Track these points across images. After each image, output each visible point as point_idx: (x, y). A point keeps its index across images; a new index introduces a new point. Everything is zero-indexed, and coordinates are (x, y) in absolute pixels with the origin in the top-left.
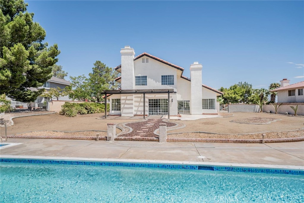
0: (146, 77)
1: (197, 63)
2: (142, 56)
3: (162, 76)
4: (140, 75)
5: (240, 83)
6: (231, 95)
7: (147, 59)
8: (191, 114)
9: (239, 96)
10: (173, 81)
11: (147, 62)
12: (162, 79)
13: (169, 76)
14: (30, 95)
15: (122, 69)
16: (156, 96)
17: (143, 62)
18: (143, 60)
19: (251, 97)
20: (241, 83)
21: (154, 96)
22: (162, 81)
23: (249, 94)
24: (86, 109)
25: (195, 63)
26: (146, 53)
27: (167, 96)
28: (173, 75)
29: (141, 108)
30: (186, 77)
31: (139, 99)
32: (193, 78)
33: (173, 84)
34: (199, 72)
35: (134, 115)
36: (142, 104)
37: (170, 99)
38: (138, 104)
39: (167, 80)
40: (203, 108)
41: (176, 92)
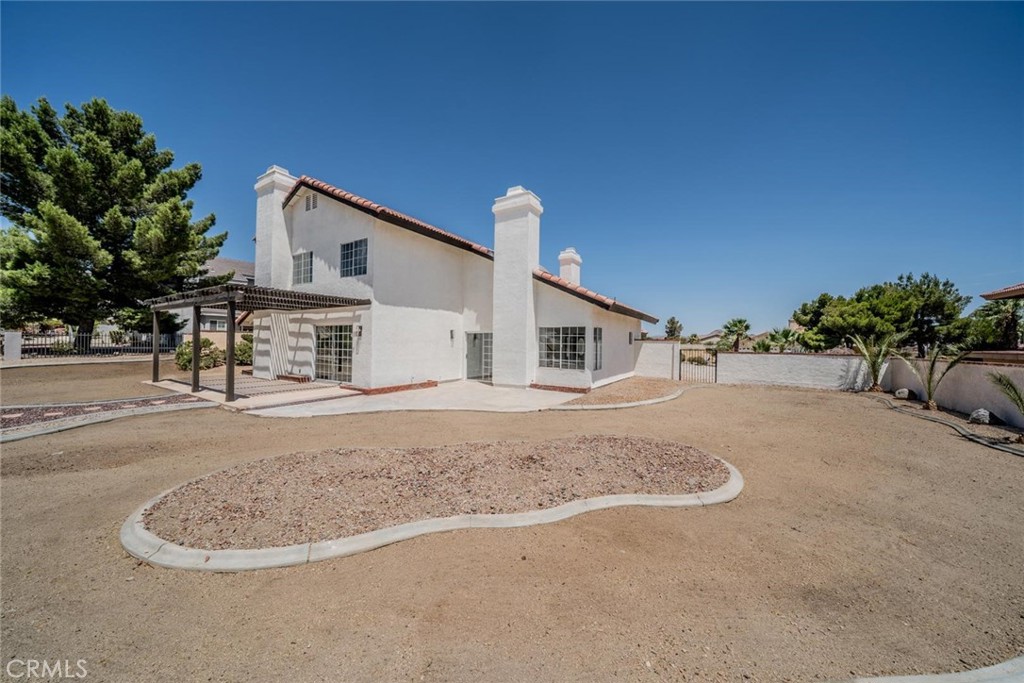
0: (312, 254)
1: (521, 191)
2: (297, 187)
3: (343, 247)
4: (300, 252)
5: (905, 280)
6: (851, 320)
7: (315, 198)
8: (492, 384)
9: (887, 321)
10: (366, 260)
11: (314, 204)
12: (343, 256)
13: (356, 243)
16: (330, 316)
18: (304, 198)
19: (950, 326)
20: (909, 278)
21: (323, 316)
22: (343, 265)
23: (943, 315)
25: (511, 192)
26: (306, 178)
27: (350, 314)
28: (366, 241)
29: (301, 356)
30: (484, 249)
31: (294, 327)
32: (499, 250)
33: (365, 272)
34: (520, 222)
35: (279, 377)
36: (304, 342)
37: (355, 329)
38: (292, 341)
39: (353, 259)
40: (541, 364)
41: (368, 302)
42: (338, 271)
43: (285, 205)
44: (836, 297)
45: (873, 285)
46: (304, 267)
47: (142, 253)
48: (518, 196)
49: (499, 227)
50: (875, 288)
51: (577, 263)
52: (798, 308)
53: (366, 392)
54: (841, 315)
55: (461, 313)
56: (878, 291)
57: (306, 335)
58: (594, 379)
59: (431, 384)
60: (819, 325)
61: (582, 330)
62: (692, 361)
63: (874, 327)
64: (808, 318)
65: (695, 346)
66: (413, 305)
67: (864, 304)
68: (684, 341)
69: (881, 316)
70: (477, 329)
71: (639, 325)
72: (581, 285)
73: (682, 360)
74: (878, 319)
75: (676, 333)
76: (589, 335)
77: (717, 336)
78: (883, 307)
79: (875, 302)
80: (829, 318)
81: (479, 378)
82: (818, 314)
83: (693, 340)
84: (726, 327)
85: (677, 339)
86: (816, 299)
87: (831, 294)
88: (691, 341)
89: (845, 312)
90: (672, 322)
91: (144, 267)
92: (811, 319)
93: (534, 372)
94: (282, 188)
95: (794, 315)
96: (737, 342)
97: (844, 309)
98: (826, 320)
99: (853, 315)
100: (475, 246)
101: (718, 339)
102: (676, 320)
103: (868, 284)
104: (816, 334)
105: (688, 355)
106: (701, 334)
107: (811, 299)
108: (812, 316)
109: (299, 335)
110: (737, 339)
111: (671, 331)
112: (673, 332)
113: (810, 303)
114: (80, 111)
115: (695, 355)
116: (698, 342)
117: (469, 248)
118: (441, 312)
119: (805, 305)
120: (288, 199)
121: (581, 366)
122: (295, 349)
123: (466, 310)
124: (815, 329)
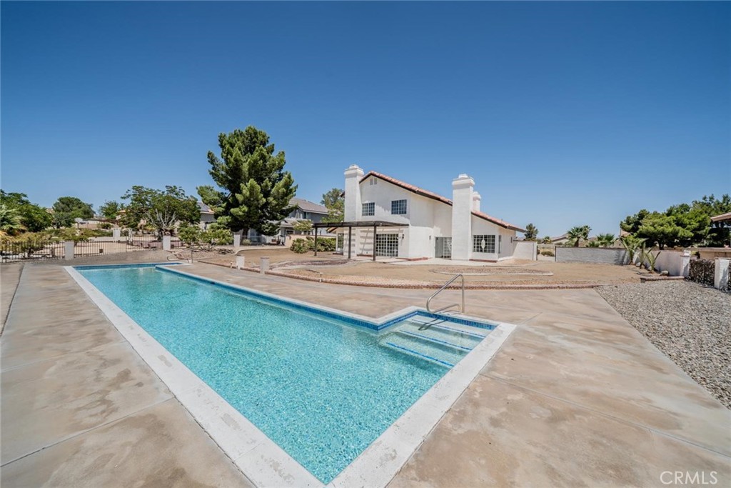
0: (374, 204)
1: (465, 176)
2: (369, 176)
3: (393, 202)
4: (367, 202)
5: (708, 200)
7: (375, 180)
8: (451, 259)
9: (688, 229)
10: (406, 208)
11: (376, 183)
12: (393, 206)
13: (400, 201)
14: (267, 228)
15: (346, 195)
16: (385, 230)
17: (371, 184)
18: (371, 180)
20: (712, 198)
21: (381, 230)
22: (392, 209)
24: (322, 245)
25: (460, 177)
26: (373, 172)
27: (397, 230)
28: (406, 201)
29: (367, 247)
30: (446, 200)
31: (365, 234)
32: (454, 201)
33: (405, 213)
34: (466, 190)
35: (358, 255)
36: (368, 241)
37: (400, 235)
38: (363, 240)
39: (398, 207)
40: (474, 251)
41: (408, 225)
42: (390, 212)
43: (360, 182)
44: (652, 212)
45: (681, 204)
46: (369, 209)
47: (275, 198)
48: (463, 178)
49: (455, 192)
50: (682, 206)
51: (479, 199)
52: (624, 219)
53: (410, 260)
54: (653, 225)
55: (433, 228)
56: (684, 208)
57: (370, 238)
58: (499, 257)
59: (427, 259)
60: (638, 232)
61: (494, 237)
62: (544, 254)
63: (677, 233)
64: (631, 226)
65: (547, 245)
66: (419, 226)
67: (672, 218)
68: (539, 242)
69: (683, 226)
70: (440, 235)
71: (515, 233)
72: (481, 211)
73: (538, 253)
74: (680, 228)
75: (533, 237)
76: (497, 239)
77: (565, 238)
78: (685, 220)
79: (680, 216)
80: (644, 227)
81: (442, 257)
82: (637, 223)
83: (546, 241)
84: (570, 233)
85: (534, 240)
86: (637, 213)
87: (648, 210)
88: (545, 242)
89: (656, 223)
90: (530, 227)
91: (277, 205)
92: (633, 227)
93: (471, 254)
94: (360, 175)
95: (621, 225)
96: (577, 242)
97: (656, 220)
98: (642, 228)
99: (662, 225)
100: (442, 198)
101: (567, 241)
102: (533, 226)
103: (677, 203)
104: (635, 237)
105: (541, 251)
106: (552, 237)
107: (633, 213)
108: (633, 226)
109: (366, 237)
110: (578, 241)
111: (529, 234)
112: (530, 234)
113: (632, 216)
114: (244, 132)
115: (547, 250)
116: (551, 242)
117: (439, 199)
118: (427, 228)
119: (628, 218)
120: (363, 180)
121: (493, 252)
122: (364, 244)
123: (435, 227)
124: (635, 234)
